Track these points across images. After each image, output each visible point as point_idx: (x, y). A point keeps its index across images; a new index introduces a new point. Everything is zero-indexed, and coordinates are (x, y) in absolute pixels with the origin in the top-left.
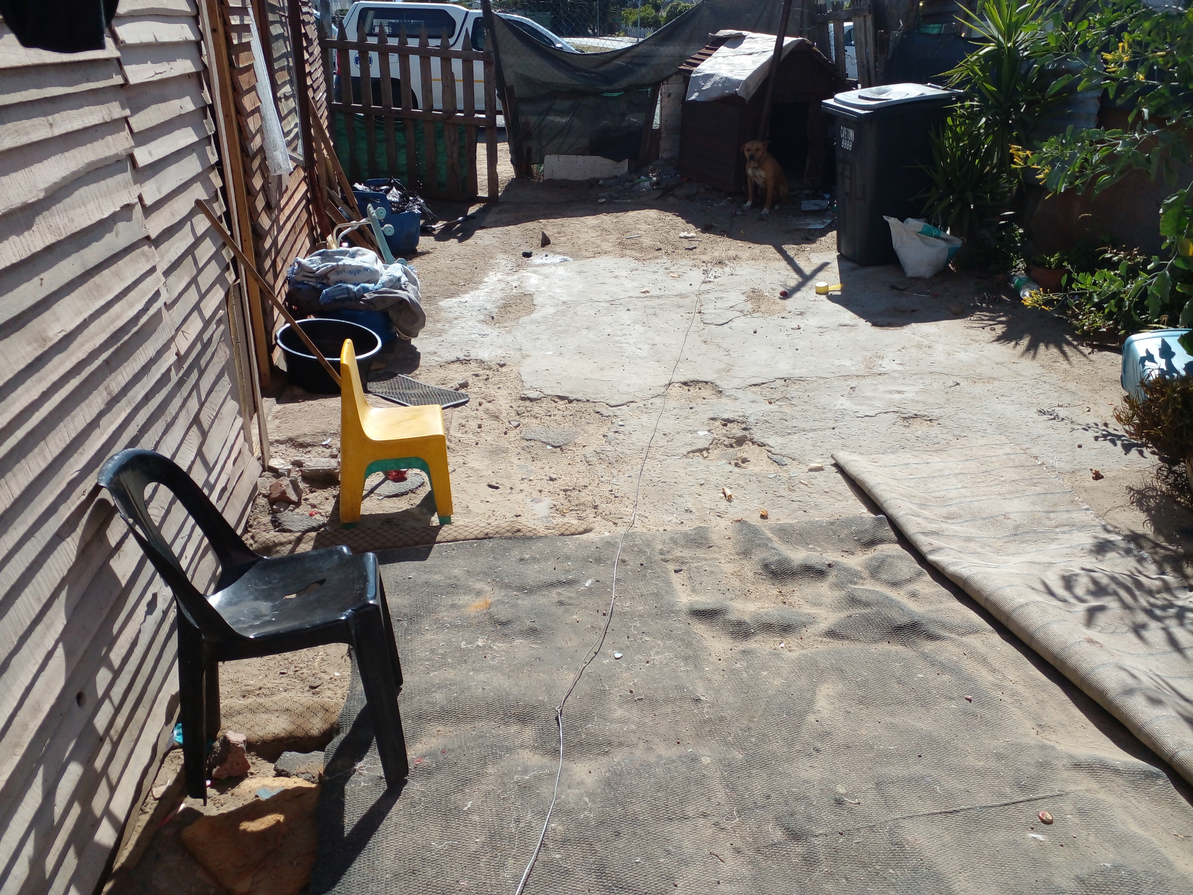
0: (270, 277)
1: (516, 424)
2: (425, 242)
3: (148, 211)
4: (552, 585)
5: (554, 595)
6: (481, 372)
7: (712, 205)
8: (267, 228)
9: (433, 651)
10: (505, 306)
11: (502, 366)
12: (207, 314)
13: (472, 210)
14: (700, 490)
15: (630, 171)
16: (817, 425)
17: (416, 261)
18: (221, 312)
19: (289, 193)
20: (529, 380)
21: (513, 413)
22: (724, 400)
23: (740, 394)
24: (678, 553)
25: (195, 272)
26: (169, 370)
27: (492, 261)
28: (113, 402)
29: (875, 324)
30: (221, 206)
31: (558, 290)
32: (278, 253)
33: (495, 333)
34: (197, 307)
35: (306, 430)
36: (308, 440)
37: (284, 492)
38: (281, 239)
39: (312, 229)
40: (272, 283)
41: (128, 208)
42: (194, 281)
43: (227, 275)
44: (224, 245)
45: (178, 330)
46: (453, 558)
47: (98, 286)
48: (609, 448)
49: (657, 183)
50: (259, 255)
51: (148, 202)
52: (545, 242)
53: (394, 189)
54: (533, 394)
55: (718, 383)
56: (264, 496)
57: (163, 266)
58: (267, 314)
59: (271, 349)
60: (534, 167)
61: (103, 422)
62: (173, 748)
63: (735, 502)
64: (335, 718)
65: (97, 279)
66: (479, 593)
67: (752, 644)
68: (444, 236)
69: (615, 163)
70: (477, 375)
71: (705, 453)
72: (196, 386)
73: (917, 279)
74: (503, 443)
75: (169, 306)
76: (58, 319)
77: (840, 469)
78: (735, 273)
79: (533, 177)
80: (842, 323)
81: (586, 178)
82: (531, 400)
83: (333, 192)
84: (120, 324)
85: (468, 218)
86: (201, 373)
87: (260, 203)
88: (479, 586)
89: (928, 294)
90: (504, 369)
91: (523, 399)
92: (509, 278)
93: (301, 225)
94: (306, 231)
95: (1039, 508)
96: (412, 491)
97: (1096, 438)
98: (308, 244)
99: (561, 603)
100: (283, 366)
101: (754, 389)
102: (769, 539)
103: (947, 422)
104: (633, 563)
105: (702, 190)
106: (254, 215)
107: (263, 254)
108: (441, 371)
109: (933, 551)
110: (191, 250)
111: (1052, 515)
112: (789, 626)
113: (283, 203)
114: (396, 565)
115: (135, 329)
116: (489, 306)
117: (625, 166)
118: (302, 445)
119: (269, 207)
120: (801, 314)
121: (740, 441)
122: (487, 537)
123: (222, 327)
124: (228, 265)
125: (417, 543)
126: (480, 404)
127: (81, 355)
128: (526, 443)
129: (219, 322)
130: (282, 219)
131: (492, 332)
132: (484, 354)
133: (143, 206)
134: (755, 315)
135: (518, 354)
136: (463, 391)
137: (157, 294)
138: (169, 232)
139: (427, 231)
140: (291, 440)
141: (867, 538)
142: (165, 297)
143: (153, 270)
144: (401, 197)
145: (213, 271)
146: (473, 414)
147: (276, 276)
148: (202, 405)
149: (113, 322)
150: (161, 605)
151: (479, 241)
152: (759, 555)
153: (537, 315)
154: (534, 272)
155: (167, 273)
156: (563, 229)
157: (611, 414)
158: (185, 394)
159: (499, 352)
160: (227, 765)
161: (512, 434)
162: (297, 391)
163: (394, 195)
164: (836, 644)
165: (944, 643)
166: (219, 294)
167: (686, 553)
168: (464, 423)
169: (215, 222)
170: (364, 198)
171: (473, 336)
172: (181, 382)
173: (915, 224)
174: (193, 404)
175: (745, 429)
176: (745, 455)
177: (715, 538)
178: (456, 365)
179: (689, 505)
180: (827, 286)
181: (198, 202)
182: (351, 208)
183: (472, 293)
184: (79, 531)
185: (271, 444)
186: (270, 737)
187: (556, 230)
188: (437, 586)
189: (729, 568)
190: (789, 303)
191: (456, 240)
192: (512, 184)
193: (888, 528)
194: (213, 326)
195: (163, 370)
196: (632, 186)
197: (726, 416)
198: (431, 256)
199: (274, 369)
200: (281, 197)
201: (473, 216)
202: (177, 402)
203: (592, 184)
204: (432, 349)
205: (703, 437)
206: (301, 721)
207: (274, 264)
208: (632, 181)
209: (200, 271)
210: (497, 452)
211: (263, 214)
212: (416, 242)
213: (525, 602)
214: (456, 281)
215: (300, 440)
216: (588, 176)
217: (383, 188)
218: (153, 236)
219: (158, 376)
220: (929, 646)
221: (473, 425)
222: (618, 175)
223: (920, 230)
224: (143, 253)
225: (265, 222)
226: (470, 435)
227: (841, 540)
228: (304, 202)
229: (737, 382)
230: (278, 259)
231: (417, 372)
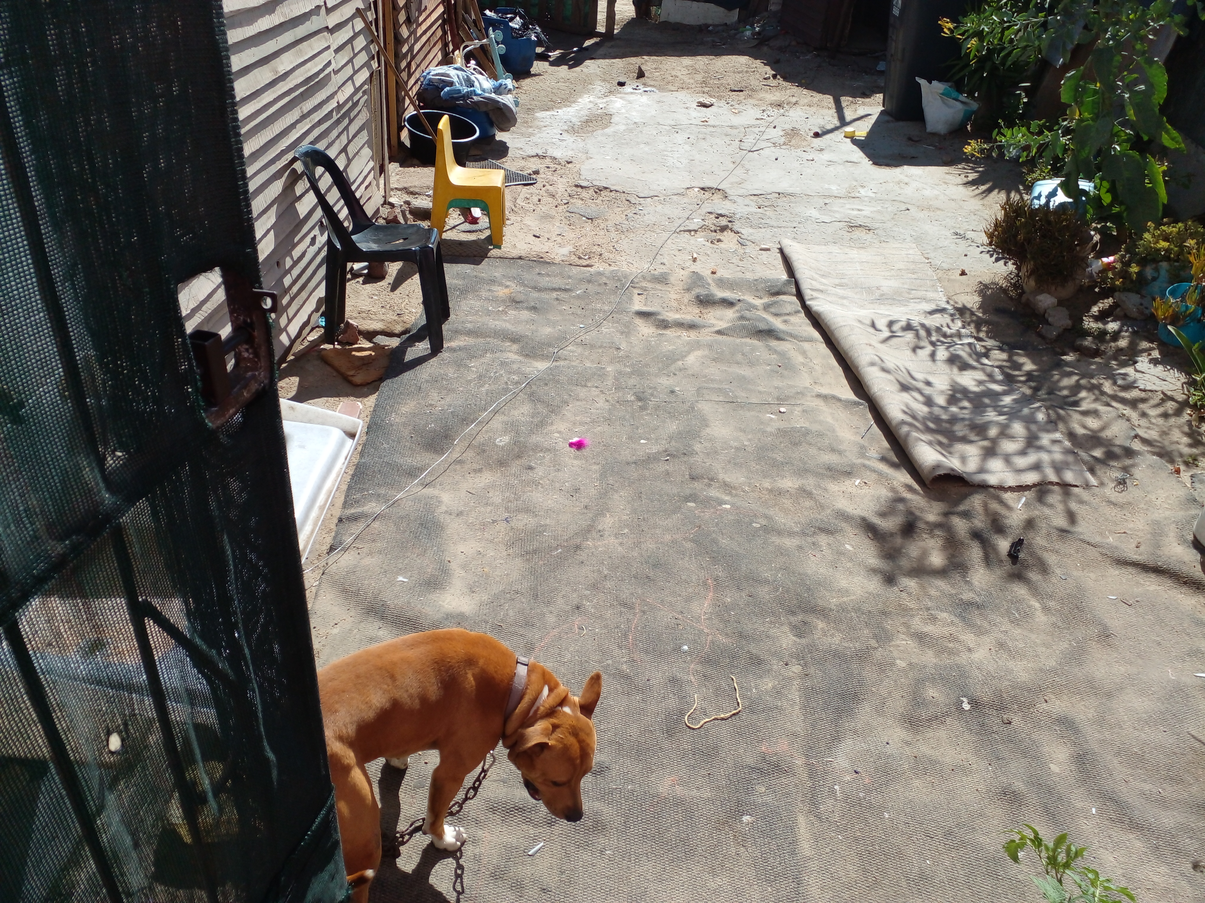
0: (404, 75)
1: (566, 201)
2: (538, 66)
3: (329, 11)
4: (554, 289)
5: (554, 295)
6: (552, 165)
7: (799, 58)
8: (405, 37)
9: (471, 308)
10: (587, 121)
11: (569, 163)
12: (358, 84)
13: (588, 43)
14: (677, 253)
15: (740, 20)
16: (785, 224)
17: (528, 81)
18: (366, 87)
19: (428, 12)
20: (585, 174)
21: (566, 195)
22: (727, 202)
23: (740, 200)
24: (644, 284)
25: (352, 55)
26: (332, 111)
27: (590, 86)
28: (304, 117)
29: (875, 163)
30: (372, 14)
31: (634, 114)
32: (413, 58)
33: (572, 140)
34: (351, 78)
35: (416, 184)
36: (417, 190)
37: (396, 217)
38: (417, 48)
39: (446, 45)
40: (405, 79)
41: (318, 7)
42: (351, 61)
43: (372, 62)
44: (372, 41)
45: (339, 88)
46: (496, 267)
47: (301, 50)
48: (626, 222)
49: (759, 33)
50: (398, 57)
51: (329, 5)
52: (641, 75)
53: (518, 18)
54: (584, 184)
55: (727, 191)
56: (384, 219)
57: (334, 47)
58: (400, 101)
59: (400, 128)
60: (653, 9)
61: (298, 126)
62: (318, 327)
63: (698, 262)
64: (408, 326)
65: (300, 46)
66: (507, 287)
67: (668, 332)
68: (557, 63)
69: (726, 11)
70: (548, 167)
71: (693, 233)
72: (346, 128)
73: (934, 134)
74: (553, 212)
75: (336, 72)
76: (282, 63)
77: (781, 251)
78: (787, 114)
79: (650, 18)
80: (849, 160)
81: (698, 23)
82: (582, 187)
83: (466, 16)
84: (310, 74)
85: (582, 50)
86: (351, 121)
87: (402, 17)
88: (508, 283)
89: (935, 146)
90: (570, 165)
91: (577, 186)
92: (599, 101)
93: (436, 39)
94: (439, 45)
95: (906, 286)
96: (480, 231)
97: (982, 252)
98: (440, 57)
99: (557, 299)
100: (408, 143)
101: (752, 197)
102: (709, 284)
103: (880, 232)
104: (611, 285)
105: (794, 43)
106: (396, 26)
107: (400, 55)
108: (523, 162)
109: (810, 300)
110: (350, 41)
111: (913, 292)
112: (694, 326)
113: (421, 19)
114: (459, 265)
115: (317, 80)
116: (574, 120)
117: (735, 15)
118: (412, 193)
119: (409, 21)
120: (822, 150)
121: (723, 229)
122: (520, 258)
123: (366, 97)
124: (373, 56)
125: (475, 256)
126: (544, 186)
127: (291, 85)
128: (568, 214)
129: (365, 93)
130: (419, 32)
131: (569, 139)
132: (557, 154)
133: (326, 8)
134: (784, 147)
135: (584, 157)
136: (534, 176)
137: (329, 63)
138: (339, 26)
139: (543, 57)
140: (405, 188)
141: (776, 289)
142: (333, 66)
143: (328, 47)
144: (523, 25)
145: (363, 58)
146: (537, 192)
147: (410, 75)
148: (349, 142)
149: (306, 72)
150: (318, 245)
151: (585, 70)
152: (697, 291)
153: (609, 130)
154: (621, 98)
155: (337, 51)
156: (660, 66)
157: (637, 202)
158: (340, 130)
159: (570, 153)
160: (347, 335)
161: (560, 208)
162: (416, 161)
163: (516, 23)
164: (720, 337)
165: (785, 342)
166: (364, 75)
167: (649, 285)
168: (528, 196)
169: (368, 25)
170: (490, 22)
171: (554, 140)
172: (338, 122)
173: (938, 86)
174: (344, 139)
175: (730, 221)
176: (721, 238)
177: (672, 279)
178: (535, 159)
179: (665, 261)
180: (854, 132)
181: (358, 9)
182: (480, 30)
183: (564, 109)
184: (284, 179)
185: (392, 190)
186: (372, 330)
187: (654, 66)
188: (482, 279)
189: (673, 296)
190: (817, 141)
191: (566, 67)
192: (630, 24)
193: (793, 286)
194: (360, 94)
195: (330, 109)
196: (736, 34)
197: (720, 212)
198: (541, 77)
199: (401, 144)
200: (420, 14)
201: (587, 49)
202: (334, 133)
203: (703, 29)
204: (519, 145)
205: (696, 222)
206: (389, 325)
207: (409, 65)
208: (737, 29)
209: (355, 55)
210: (547, 217)
211: (404, 27)
212: (531, 65)
213: (536, 295)
214: (554, 99)
215: (411, 190)
216: (701, 22)
217: (509, 16)
218: (330, 27)
219: (326, 112)
220: (774, 343)
221: (535, 199)
222: (728, 23)
223: (941, 92)
224: (324, 36)
225: (404, 32)
226: (531, 205)
227: (757, 290)
228: (440, 21)
229: (741, 192)
230: (413, 63)
231: (504, 160)
